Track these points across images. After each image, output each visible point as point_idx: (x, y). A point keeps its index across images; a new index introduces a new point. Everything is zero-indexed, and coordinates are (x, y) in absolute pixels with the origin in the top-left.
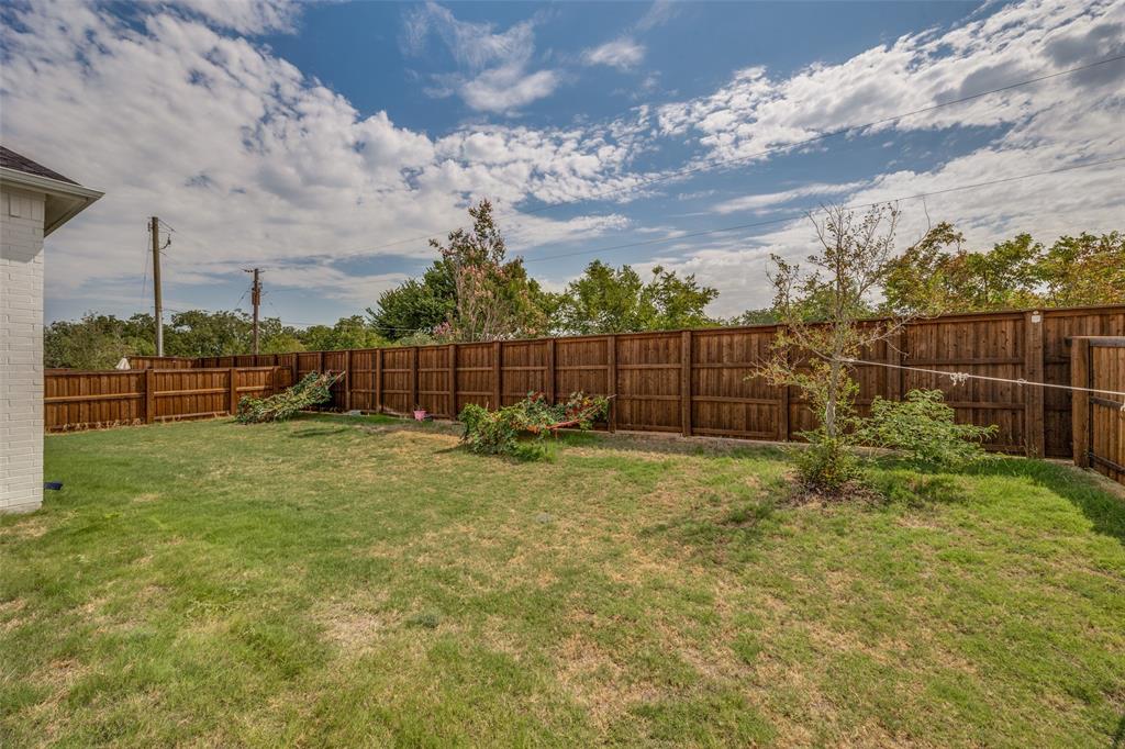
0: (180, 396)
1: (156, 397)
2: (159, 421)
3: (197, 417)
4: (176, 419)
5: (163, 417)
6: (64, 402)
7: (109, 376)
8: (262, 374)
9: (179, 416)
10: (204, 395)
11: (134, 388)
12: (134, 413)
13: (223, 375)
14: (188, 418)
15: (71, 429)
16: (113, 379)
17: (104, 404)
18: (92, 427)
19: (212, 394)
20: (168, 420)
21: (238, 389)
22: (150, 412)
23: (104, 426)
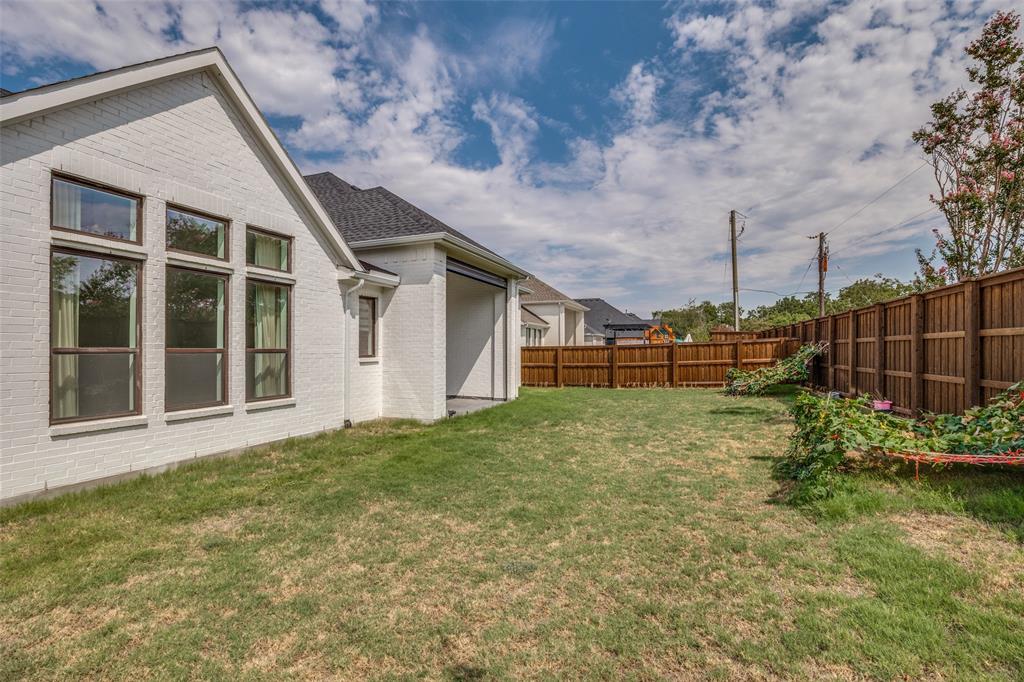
0: (697, 366)
1: (680, 366)
2: (682, 385)
3: (709, 385)
4: (694, 386)
5: (685, 383)
6: (627, 367)
7: (651, 348)
8: (769, 346)
9: (696, 383)
10: (715, 365)
11: (666, 358)
12: (666, 378)
13: (731, 347)
14: (702, 385)
15: (630, 386)
16: (654, 350)
17: (648, 369)
18: (641, 386)
19: (722, 365)
20: (688, 386)
21: (744, 361)
22: (675, 378)
23: (648, 386)
